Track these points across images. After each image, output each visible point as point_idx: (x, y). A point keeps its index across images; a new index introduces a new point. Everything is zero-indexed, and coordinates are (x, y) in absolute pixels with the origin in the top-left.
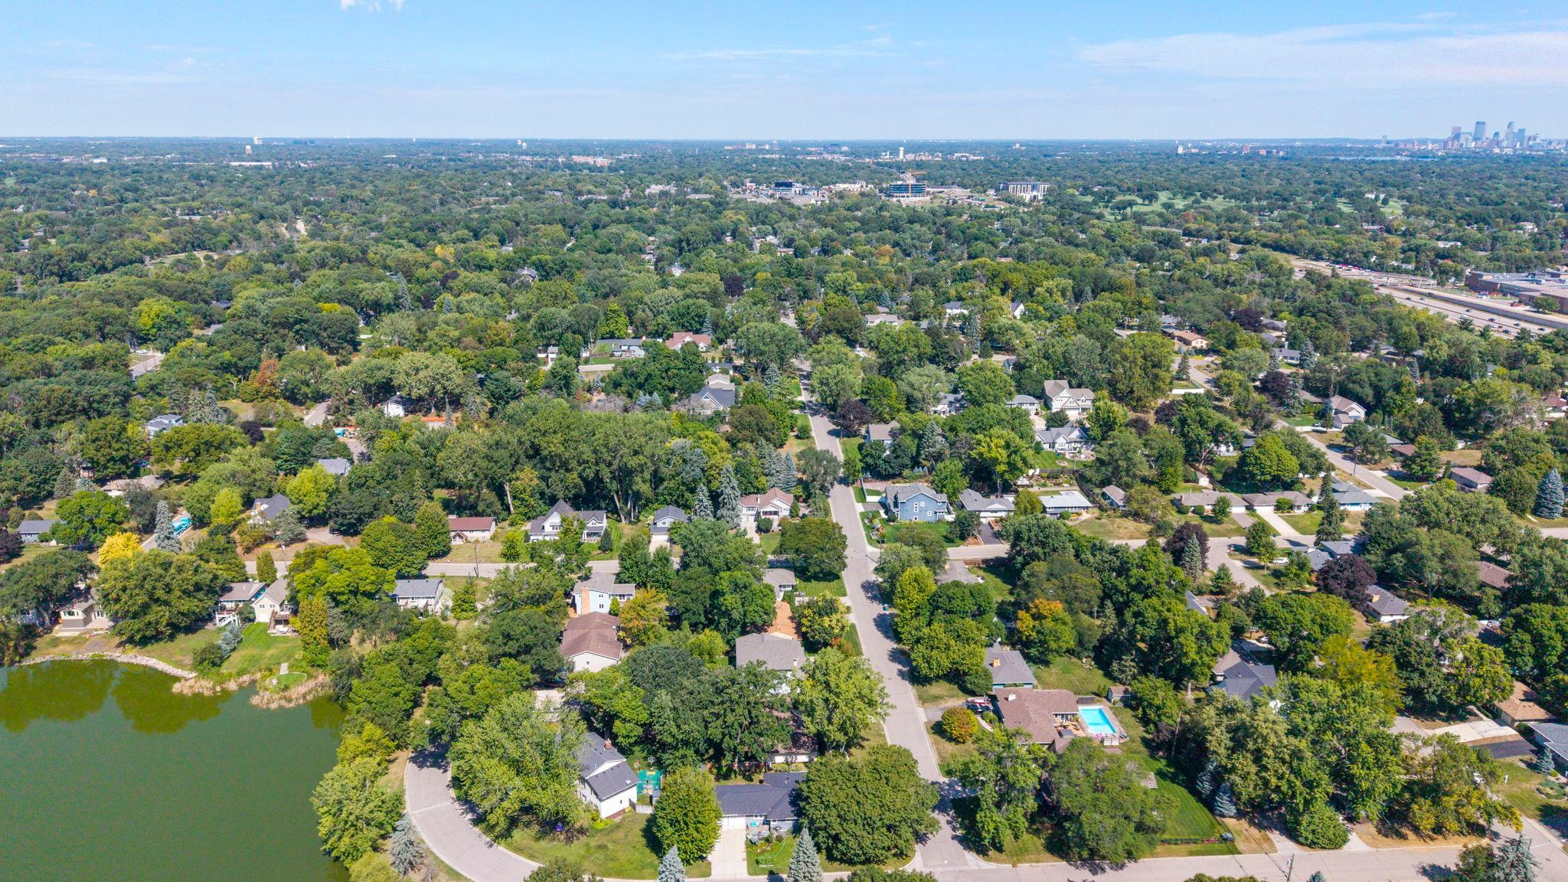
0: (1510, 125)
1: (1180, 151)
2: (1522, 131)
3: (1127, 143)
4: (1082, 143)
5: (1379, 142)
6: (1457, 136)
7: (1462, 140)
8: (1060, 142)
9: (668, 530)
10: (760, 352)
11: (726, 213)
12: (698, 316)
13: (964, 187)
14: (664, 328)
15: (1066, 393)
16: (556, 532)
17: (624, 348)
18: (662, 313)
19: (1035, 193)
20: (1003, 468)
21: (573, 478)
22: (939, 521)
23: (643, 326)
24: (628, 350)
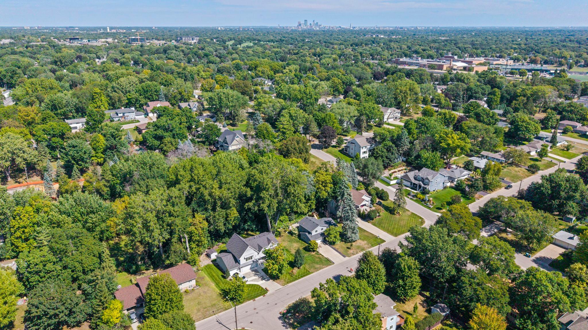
0: (313, 21)
1: (219, 29)
2: (317, 23)
6: (300, 25)
9: (322, 234)
10: (228, 107)
11: (63, 49)
12: (156, 91)
13: (158, 40)
14: (137, 100)
15: (389, 111)
16: (250, 261)
17: (120, 115)
18: (129, 92)
19: (195, 41)
20: (459, 150)
21: (234, 213)
22: (445, 188)
23: (120, 100)
24: (123, 116)
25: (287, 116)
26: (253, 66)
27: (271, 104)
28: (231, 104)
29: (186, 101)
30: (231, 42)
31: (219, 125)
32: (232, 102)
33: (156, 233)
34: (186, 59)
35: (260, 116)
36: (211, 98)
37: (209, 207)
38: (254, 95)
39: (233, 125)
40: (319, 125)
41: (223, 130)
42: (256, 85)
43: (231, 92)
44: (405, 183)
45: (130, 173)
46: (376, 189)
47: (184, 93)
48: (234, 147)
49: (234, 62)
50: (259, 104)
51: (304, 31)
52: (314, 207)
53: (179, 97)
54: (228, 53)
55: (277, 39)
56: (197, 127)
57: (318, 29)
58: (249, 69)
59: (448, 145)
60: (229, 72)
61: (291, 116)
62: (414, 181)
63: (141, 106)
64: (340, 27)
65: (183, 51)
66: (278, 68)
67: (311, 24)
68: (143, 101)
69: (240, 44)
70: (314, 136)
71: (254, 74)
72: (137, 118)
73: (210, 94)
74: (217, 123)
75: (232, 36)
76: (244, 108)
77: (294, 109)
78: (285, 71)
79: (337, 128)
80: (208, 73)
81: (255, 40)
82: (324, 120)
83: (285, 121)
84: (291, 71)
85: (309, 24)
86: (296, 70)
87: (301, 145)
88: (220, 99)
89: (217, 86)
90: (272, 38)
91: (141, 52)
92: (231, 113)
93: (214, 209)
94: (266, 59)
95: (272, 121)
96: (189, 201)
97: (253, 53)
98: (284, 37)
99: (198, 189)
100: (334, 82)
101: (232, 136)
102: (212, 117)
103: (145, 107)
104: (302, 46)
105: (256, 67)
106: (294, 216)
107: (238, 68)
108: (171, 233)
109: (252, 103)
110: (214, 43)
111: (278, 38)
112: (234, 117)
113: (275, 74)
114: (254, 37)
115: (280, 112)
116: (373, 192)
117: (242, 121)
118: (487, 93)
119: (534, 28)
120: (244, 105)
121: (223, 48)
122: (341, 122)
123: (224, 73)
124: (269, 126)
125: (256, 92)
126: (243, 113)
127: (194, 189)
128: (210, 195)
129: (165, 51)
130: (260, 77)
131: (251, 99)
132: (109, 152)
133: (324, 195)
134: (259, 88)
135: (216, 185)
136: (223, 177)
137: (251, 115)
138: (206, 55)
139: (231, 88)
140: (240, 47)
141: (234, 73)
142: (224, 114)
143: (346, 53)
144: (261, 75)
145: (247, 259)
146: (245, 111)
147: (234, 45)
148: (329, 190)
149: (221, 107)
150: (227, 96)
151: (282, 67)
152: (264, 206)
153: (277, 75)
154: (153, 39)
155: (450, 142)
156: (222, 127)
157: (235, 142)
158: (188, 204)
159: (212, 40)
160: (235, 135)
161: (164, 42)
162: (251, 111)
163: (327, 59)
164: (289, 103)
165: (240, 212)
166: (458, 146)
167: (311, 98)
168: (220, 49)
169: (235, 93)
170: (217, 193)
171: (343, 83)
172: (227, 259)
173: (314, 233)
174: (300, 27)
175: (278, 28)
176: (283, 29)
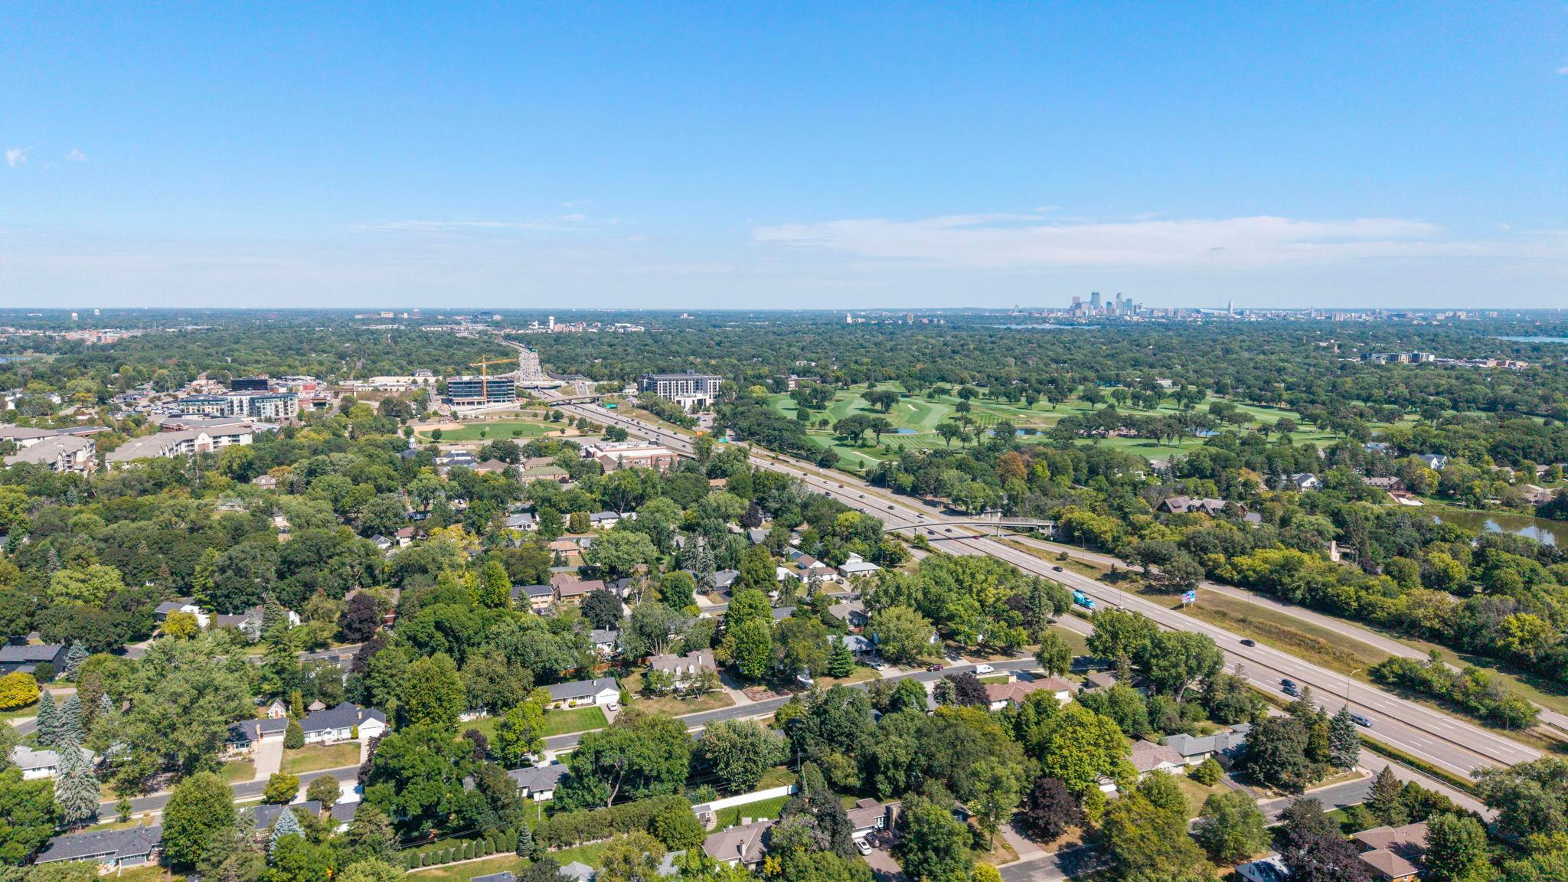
0: (1118, 296)
1: (849, 320)
2: (1129, 301)
3: (791, 312)
4: (748, 313)
5: (1013, 311)
6: (1078, 305)
7: (1084, 308)
8: (728, 312)
19: (700, 396)
51: (1090, 324)
57: (1130, 317)
64: (1198, 312)
67: (1109, 304)
85: (1103, 304)
174: (1078, 313)
175: (1016, 314)
176: (1028, 316)
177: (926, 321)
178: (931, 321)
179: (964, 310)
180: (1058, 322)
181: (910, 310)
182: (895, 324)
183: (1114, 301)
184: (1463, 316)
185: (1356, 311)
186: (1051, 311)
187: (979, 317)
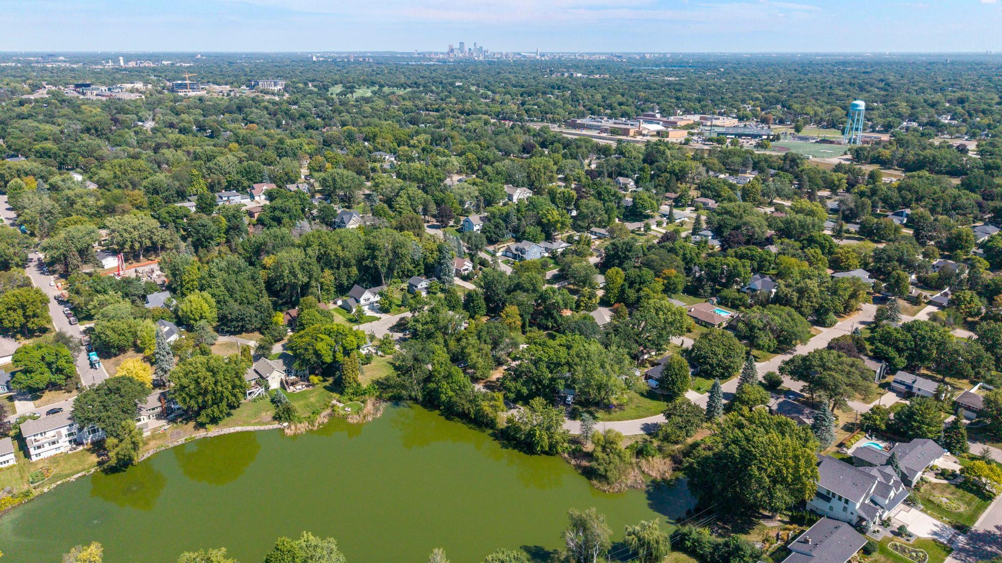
0: (475, 44)
1: (314, 59)
2: (481, 48)
6: (452, 50)
7: (455, 52)
9: (426, 288)
10: (342, 188)
11: (83, 107)
12: (260, 172)
13: (218, 84)
14: (239, 182)
15: (519, 191)
16: (368, 302)
17: (225, 199)
18: (229, 173)
19: (279, 87)
20: (559, 225)
21: (354, 271)
22: (543, 257)
23: (219, 183)
24: (228, 200)
25: (405, 197)
26: (371, 135)
27: (390, 185)
28: (346, 185)
29: (293, 182)
30: (338, 89)
31: (335, 207)
32: (347, 182)
33: (300, 276)
34: (274, 122)
35: (377, 198)
36: (324, 179)
37: (335, 265)
38: (372, 174)
39: (348, 207)
40: (438, 204)
41: (339, 211)
42: (375, 161)
43: (345, 172)
44: (508, 254)
45: (265, 244)
46: (480, 258)
47: (291, 174)
48: (351, 227)
49: (345, 128)
50: (376, 185)
51: (458, 62)
52: (422, 271)
53: (286, 178)
54: (334, 111)
55: (409, 82)
56: (310, 210)
57: (481, 58)
58: (365, 140)
59: (549, 220)
60: (339, 144)
61: (409, 197)
62: (515, 252)
63: (244, 188)
64: (520, 54)
65: (266, 108)
66: (403, 137)
67: (470, 49)
68: (246, 183)
69: (352, 93)
70: (434, 216)
71: (371, 148)
72: (243, 201)
73: (322, 174)
74: (332, 205)
75: (337, 77)
76: (360, 189)
77: (413, 189)
78: (412, 142)
79: (456, 209)
80: (312, 146)
81: (373, 84)
82: (442, 200)
83: (402, 201)
84: (420, 142)
85: (467, 49)
86: (426, 141)
87: (414, 222)
88: (334, 180)
89: (328, 165)
90: (403, 80)
91: (203, 110)
92: (345, 195)
93: (338, 268)
94: (390, 122)
95: (389, 202)
96: (319, 259)
97: (371, 110)
98: (422, 77)
99: (325, 252)
100: (467, 158)
101: (349, 216)
102: (326, 200)
103: (248, 190)
104: (447, 96)
105: (375, 136)
106: (405, 278)
107: (351, 138)
108: (310, 278)
109: (369, 184)
110: (311, 92)
111: (413, 79)
112: (349, 199)
113: (399, 146)
114: (373, 78)
115: (398, 192)
116: (477, 261)
117: (359, 203)
118: (637, 169)
119: (831, 55)
120: (360, 186)
121: (325, 102)
122: (462, 203)
123: (333, 145)
124: (386, 206)
125: (374, 170)
126: (360, 194)
127: (322, 251)
128: (336, 255)
129: (240, 109)
130: (380, 150)
131: (368, 179)
132: (232, 232)
133: (431, 260)
134: (378, 165)
135: (340, 248)
136: (345, 243)
137: (368, 197)
138: (303, 116)
139: (345, 167)
140: (352, 98)
141: (345, 145)
142: (339, 196)
143: (506, 110)
144: (380, 148)
145: (365, 300)
146: (361, 193)
147: (343, 93)
148: (435, 256)
149: (335, 188)
150: (342, 176)
151: (409, 136)
152: (379, 263)
153: (402, 148)
154: (208, 82)
155: (550, 217)
156: (338, 209)
157: (352, 222)
158: (319, 262)
159: (306, 84)
160: (352, 215)
161: (228, 87)
162: (367, 192)
163: (474, 123)
164: (408, 183)
165: (359, 270)
166: (557, 221)
167: (432, 178)
168: (322, 105)
169: (350, 173)
170: (341, 254)
171: (479, 159)
172: (351, 301)
173: (419, 287)
174: (451, 55)
175: (416, 56)
176: (423, 56)
177: (361, 59)
178: (364, 60)
179: (385, 53)
180: (439, 60)
181: (352, 53)
182: (343, 61)
183: (472, 48)
184: (648, 56)
185: (598, 54)
186: (437, 54)
187: (394, 57)
